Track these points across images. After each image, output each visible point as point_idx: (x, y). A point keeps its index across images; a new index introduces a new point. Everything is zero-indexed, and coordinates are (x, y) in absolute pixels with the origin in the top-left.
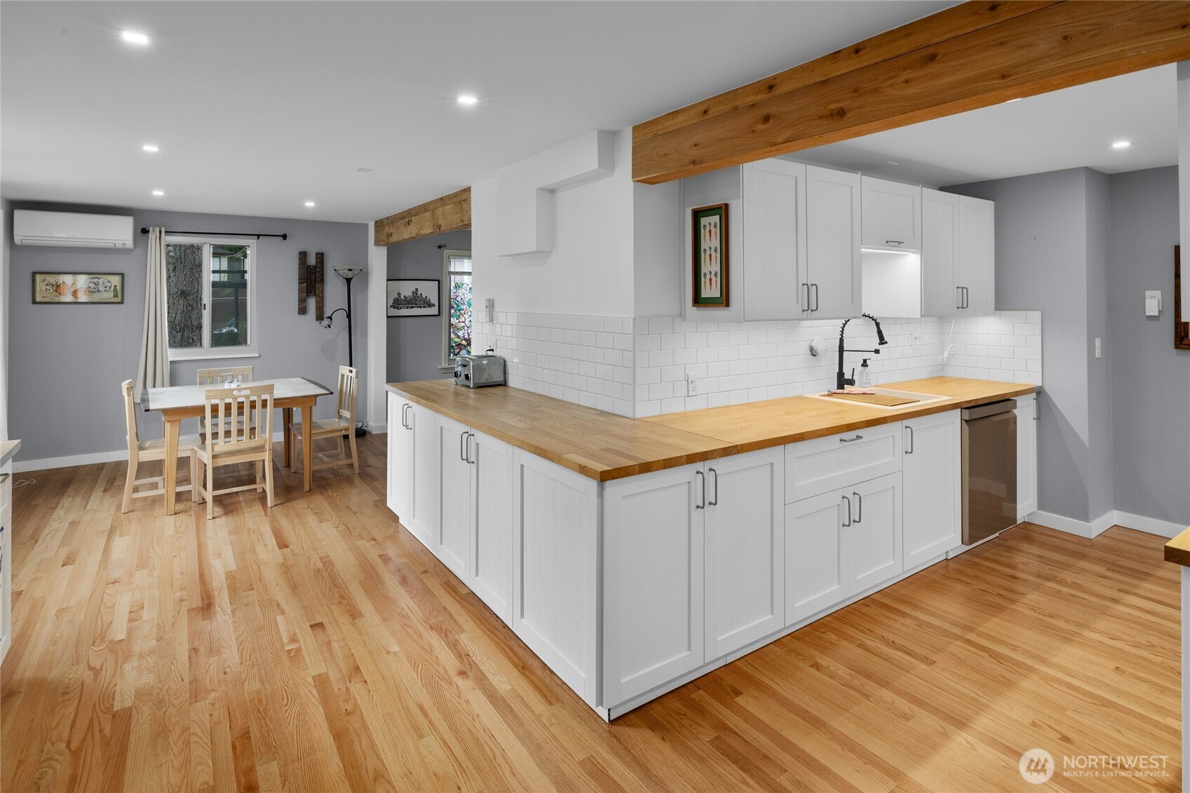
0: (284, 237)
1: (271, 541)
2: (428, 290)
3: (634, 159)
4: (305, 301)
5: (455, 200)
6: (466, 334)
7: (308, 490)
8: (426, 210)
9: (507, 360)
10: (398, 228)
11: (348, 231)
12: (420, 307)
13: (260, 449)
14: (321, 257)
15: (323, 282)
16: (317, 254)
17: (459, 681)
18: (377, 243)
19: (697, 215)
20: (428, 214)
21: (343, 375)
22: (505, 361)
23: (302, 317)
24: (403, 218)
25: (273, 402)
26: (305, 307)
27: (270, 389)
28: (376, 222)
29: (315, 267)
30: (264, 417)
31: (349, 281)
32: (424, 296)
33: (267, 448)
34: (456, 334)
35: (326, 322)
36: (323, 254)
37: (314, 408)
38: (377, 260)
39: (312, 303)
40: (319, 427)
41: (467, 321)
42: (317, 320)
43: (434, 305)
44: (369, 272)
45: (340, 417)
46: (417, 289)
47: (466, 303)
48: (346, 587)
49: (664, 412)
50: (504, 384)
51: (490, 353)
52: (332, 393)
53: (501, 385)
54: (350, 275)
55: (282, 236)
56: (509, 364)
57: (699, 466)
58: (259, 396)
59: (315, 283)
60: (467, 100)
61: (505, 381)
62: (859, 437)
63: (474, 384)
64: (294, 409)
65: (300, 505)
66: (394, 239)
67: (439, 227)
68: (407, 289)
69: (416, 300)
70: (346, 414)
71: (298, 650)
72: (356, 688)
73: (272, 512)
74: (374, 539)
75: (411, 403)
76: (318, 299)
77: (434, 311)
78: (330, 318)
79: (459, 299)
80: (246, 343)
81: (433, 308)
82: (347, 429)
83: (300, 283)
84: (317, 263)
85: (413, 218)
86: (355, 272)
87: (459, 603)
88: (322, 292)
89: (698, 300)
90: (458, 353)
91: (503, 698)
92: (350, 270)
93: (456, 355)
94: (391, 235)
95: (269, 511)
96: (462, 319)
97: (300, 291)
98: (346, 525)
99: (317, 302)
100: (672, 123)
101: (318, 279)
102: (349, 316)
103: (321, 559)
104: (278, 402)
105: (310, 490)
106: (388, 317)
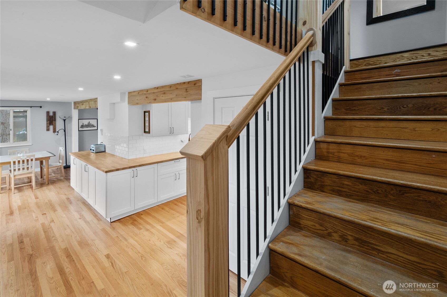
0: (41, 107)
1: (33, 198)
2: (93, 122)
3: (128, 100)
4: (49, 127)
5: (94, 101)
7: (47, 184)
8: (87, 102)
9: (106, 145)
10: (80, 105)
11: (64, 104)
12: (91, 127)
13: (31, 173)
14: (54, 113)
15: (55, 121)
16: (53, 112)
17: (79, 220)
18: (74, 108)
19: (145, 112)
20: (88, 103)
21: (60, 150)
22: (105, 146)
23: (48, 132)
24: (81, 103)
25: (35, 159)
26: (49, 129)
27: (34, 156)
28: (74, 102)
29: (52, 116)
30: (32, 164)
31: (65, 120)
32: (92, 124)
33: (33, 173)
35: (56, 133)
36: (55, 112)
37: (49, 160)
38: (75, 114)
39: (51, 127)
40: (51, 165)
42: (53, 132)
44: (72, 117)
45: (60, 162)
46: (89, 122)
48: (54, 206)
49: (137, 158)
50: (105, 152)
51: (102, 143)
52: (55, 156)
53: (104, 152)
54: (65, 118)
55: (40, 107)
56: (106, 146)
57: (133, 169)
58: (29, 158)
59: (53, 121)
60: (81, 89)
61: (105, 151)
62: (180, 161)
63: (95, 152)
64: (44, 161)
65: (44, 188)
66: (79, 108)
67: (90, 107)
68: (86, 122)
69: (89, 125)
70: (61, 161)
71: (38, 219)
72: (52, 224)
73: (35, 191)
74: (66, 194)
75: (76, 158)
76: (54, 126)
77: (96, 128)
78: (58, 132)
80: (27, 141)
81: (95, 127)
82: (60, 166)
83: (47, 121)
84: (53, 115)
85: (84, 103)
86: (67, 118)
87: (85, 206)
88: (55, 124)
89: (145, 132)
91: (88, 222)
92: (64, 117)
94: (78, 107)
95: (34, 190)
97: (47, 124)
98: (58, 192)
99: (53, 127)
100: (134, 94)
101: (54, 120)
102: (65, 131)
103: (48, 200)
104: (36, 159)
105: (48, 184)
106: (79, 131)
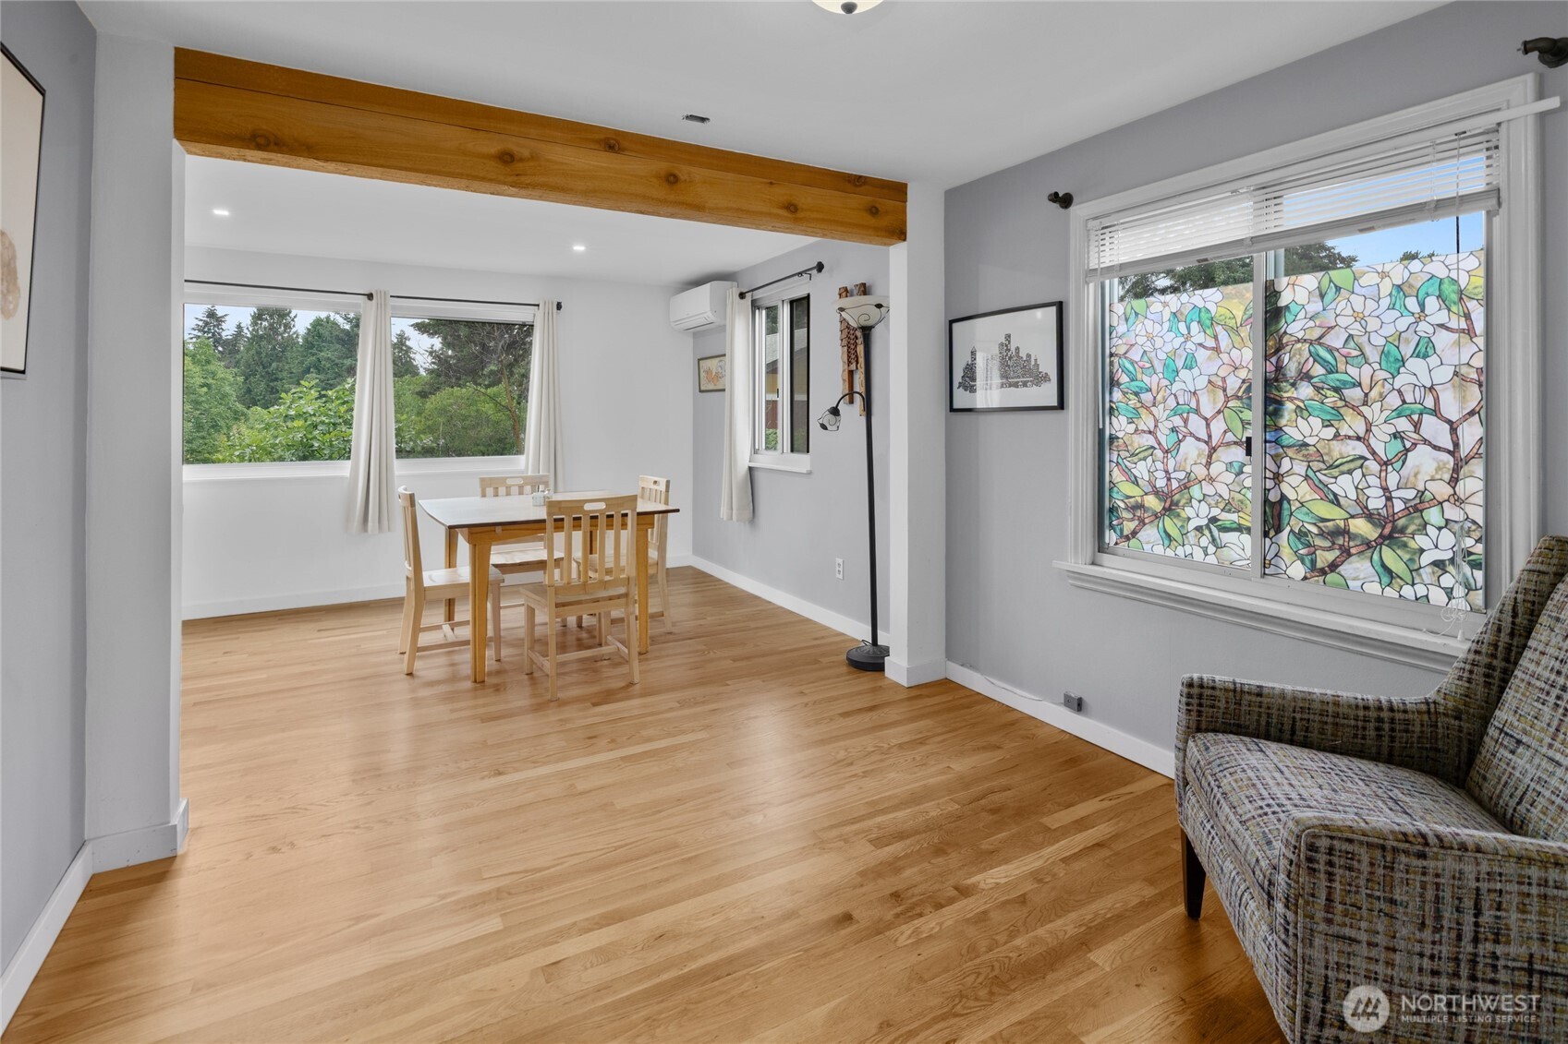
0: (821, 268)
2: (1034, 336)
6: (1160, 474)
16: (857, 287)
31: (867, 331)
32: (1023, 354)
34: (1127, 472)
36: (864, 285)
41: (1164, 428)
43: (1046, 378)
46: (1010, 337)
47: (1159, 368)
55: (818, 267)
69: (1007, 367)
77: (1050, 393)
79: (1135, 355)
81: (1044, 385)
83: (842, 347)
90: (1134, 533)
93: (1127, 538)
96: (1146, 422)
97: (843, 361)
102: (867, 408)
